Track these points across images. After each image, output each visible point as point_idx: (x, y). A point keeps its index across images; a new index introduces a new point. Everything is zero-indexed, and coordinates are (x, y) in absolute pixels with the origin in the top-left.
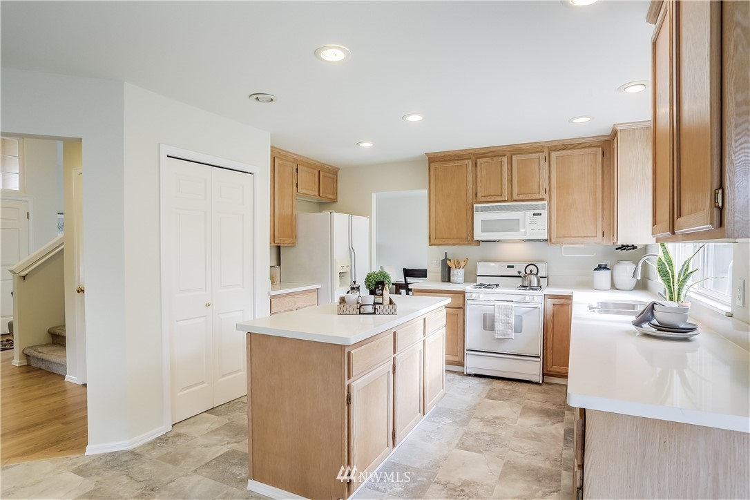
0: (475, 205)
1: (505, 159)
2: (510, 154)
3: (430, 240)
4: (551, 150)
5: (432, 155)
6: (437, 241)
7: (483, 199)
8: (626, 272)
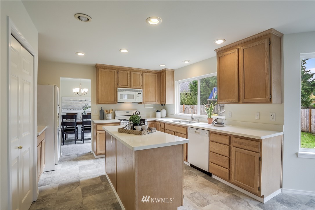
0: (118, 88)
1: (129, 72)
2: (130, 71)
3: (98, 102)
4: (143, 72)
5: (99, 65)
6: (102, 102)
7: (121, 86)
8: (164, 112)
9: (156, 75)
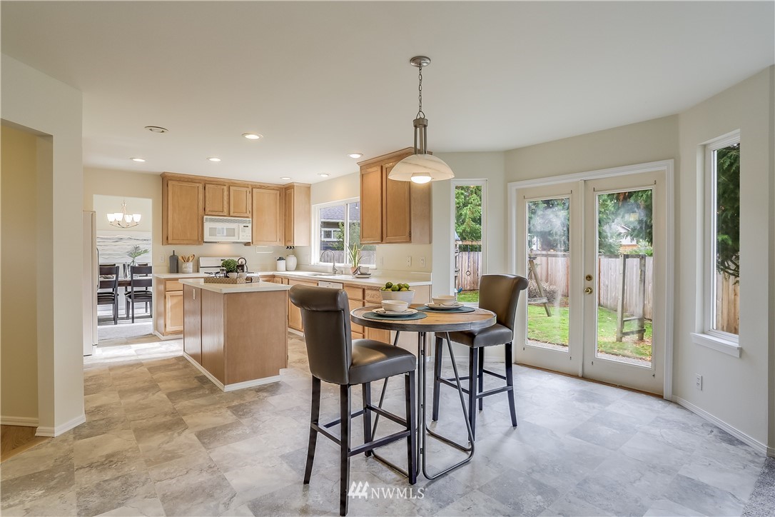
0: (205, 217)
1: (225, 188)
2: (228, 185)
3: (166, 240)
4: (253, 187)
5: (170, 175)
6: (174, 242)
7: (210, 213)
8: (292, 261)
9: (278, 192)
